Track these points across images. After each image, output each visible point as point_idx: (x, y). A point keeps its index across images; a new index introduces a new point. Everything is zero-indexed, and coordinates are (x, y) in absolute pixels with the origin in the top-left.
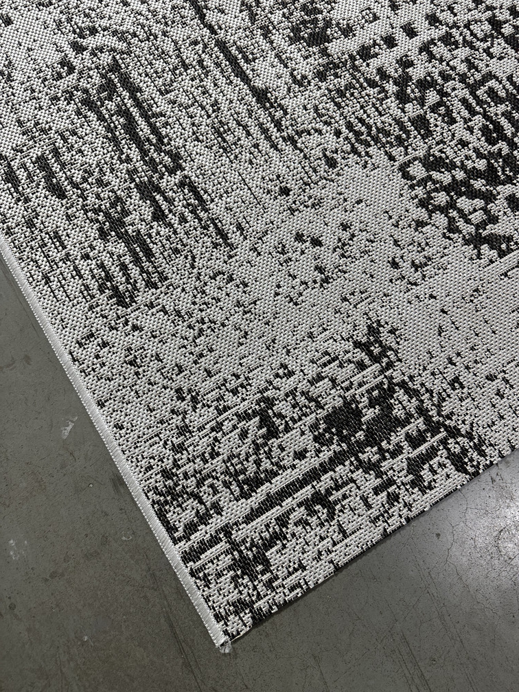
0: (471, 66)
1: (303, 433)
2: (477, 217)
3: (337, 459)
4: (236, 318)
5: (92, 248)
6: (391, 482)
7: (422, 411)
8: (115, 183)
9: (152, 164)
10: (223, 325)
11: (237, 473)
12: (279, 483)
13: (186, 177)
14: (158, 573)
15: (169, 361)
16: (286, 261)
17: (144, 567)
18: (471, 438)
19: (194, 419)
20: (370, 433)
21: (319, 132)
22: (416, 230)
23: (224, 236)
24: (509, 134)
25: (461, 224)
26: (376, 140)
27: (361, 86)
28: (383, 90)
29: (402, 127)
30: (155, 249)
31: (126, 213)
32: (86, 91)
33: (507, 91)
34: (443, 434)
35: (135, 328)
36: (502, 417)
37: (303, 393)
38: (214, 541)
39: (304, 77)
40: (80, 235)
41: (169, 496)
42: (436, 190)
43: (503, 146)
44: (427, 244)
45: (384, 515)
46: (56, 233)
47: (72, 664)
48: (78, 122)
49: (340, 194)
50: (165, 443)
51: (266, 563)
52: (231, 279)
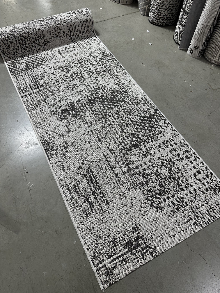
0: (157, 171)
1: (121, 246)
2: (157, 203)
3: (128, 252)
4: (109, 221)
5: (83, 204)
6: (138, 258)
7: (145, 243)
8: (88, 191)
9: (95, 188)
10: (106, 222)
11: (108, 254)
12: (116, 256)
13: (101, 191)
14: (91, 274)
15: (96, 229)
16: (119, 209)
17: (88, 272)
18: (154, 249)
19: (100, 242)
20: (134, 247)
21: (127, 183)
22: (145, 204)
23: (108, 203)
24: (164, 186)
25: (154, 204)
26: (138, 185)
27: (135, 174)
28: (140, 175)
29: (143, 183)
30: (94, 205)
31: (89, 197)
32: (84, 172)
33: (164, 177)
34: (149, 248)
35: (90, 221)
36: (160, 245)
37: (121, 238)
38: (102, 267)
39: (125, 172)
40: (81, 201)
41: (94, 257)
42: (149, 196)
43: (163, 188)
44: (147, 208)
45: (136, 264)
46: (76, 201)
47: (73, 292)
48: (82, 178)
49: (131, 196)
50: (94, 246)
51: (112, 273)
52: (108, 212)
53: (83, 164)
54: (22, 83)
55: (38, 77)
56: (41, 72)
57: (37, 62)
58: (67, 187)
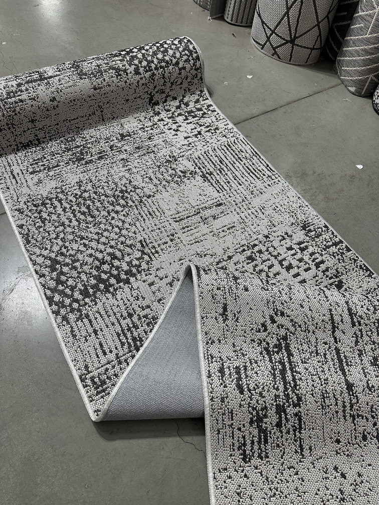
4: (293, 496)
5: (244, 426)
8: (268, 398)
9: (287, 397)
10: (286, 497)
13: (299, 412)
16: (326, 478)
21: (367, 419)
23: (302, 450)
31: (266, 416)
40: (243, 417)
48: (260, 358)
49: (362, 456)
52: (297, 474)
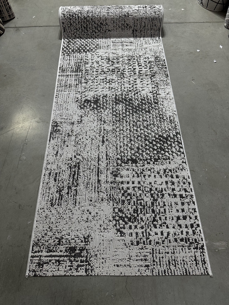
0: (140, 195)
1: (64, 248)
2: (121, 226)
3: (66, 256)
5: (54, 193)
6: (72, 266)
7: (87, 257)
8: (65, 183)
9: (73, 183)
11: (49, 248)
12: (54, 254)
15: (52, 220)
17: (25, 254)
18: (92, 268)
19: (49, 233)
20: (75, 255)
22: (109, 222)
24: (138, 213)
25: (118, 225)
26: (113, 200)
27: (117, 188)
28: (121, 191)
29: (119, 201)
32: (71, 165)
33: (144, 204)
34: (87, 263)
35: (51, 211)
36: (100, 267)
37: (69, 240)
38: (38, 257)
39: (108, 181)
40: (54, 190)
41: (36, 244)
42: (117, 216)
43: (136, 215)
44: (109, 225)
45: (67, 271)
46: (50, 187)
47: (3, 263)
48: (67, 170)
50: (41, 235)
51: (43, 266)
53: (75, 157)
54: (66, 63)
55: (83, 61)
56: (88, 57)
57: (90, 47)
58: (50, 171)
